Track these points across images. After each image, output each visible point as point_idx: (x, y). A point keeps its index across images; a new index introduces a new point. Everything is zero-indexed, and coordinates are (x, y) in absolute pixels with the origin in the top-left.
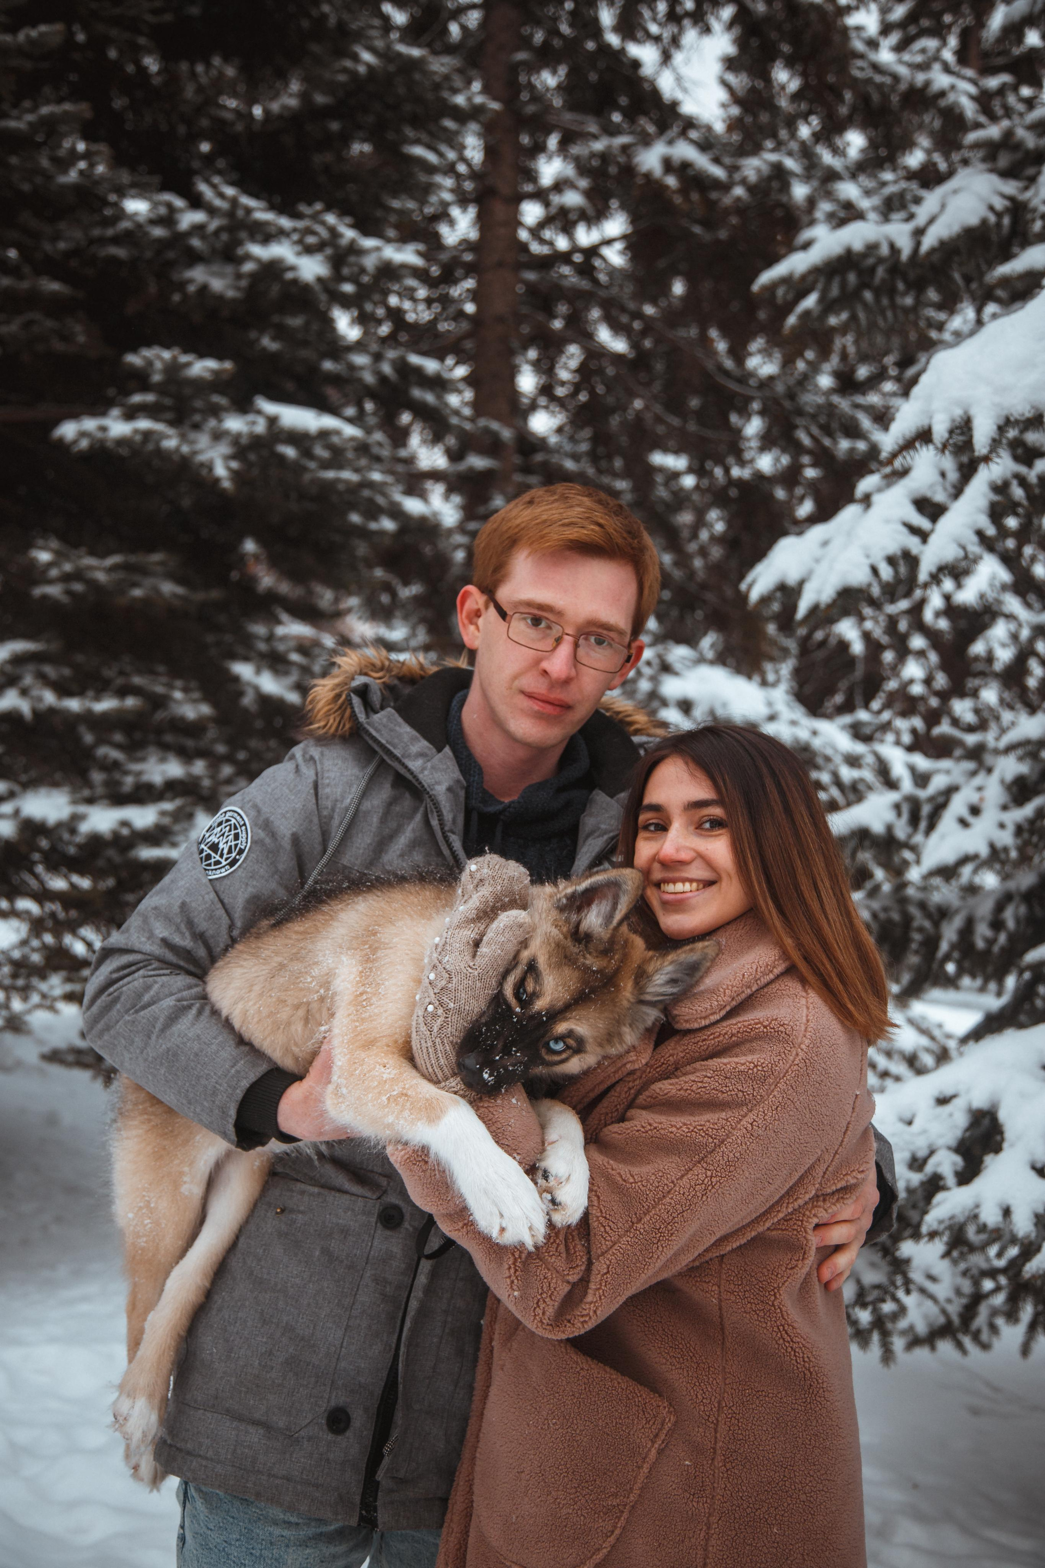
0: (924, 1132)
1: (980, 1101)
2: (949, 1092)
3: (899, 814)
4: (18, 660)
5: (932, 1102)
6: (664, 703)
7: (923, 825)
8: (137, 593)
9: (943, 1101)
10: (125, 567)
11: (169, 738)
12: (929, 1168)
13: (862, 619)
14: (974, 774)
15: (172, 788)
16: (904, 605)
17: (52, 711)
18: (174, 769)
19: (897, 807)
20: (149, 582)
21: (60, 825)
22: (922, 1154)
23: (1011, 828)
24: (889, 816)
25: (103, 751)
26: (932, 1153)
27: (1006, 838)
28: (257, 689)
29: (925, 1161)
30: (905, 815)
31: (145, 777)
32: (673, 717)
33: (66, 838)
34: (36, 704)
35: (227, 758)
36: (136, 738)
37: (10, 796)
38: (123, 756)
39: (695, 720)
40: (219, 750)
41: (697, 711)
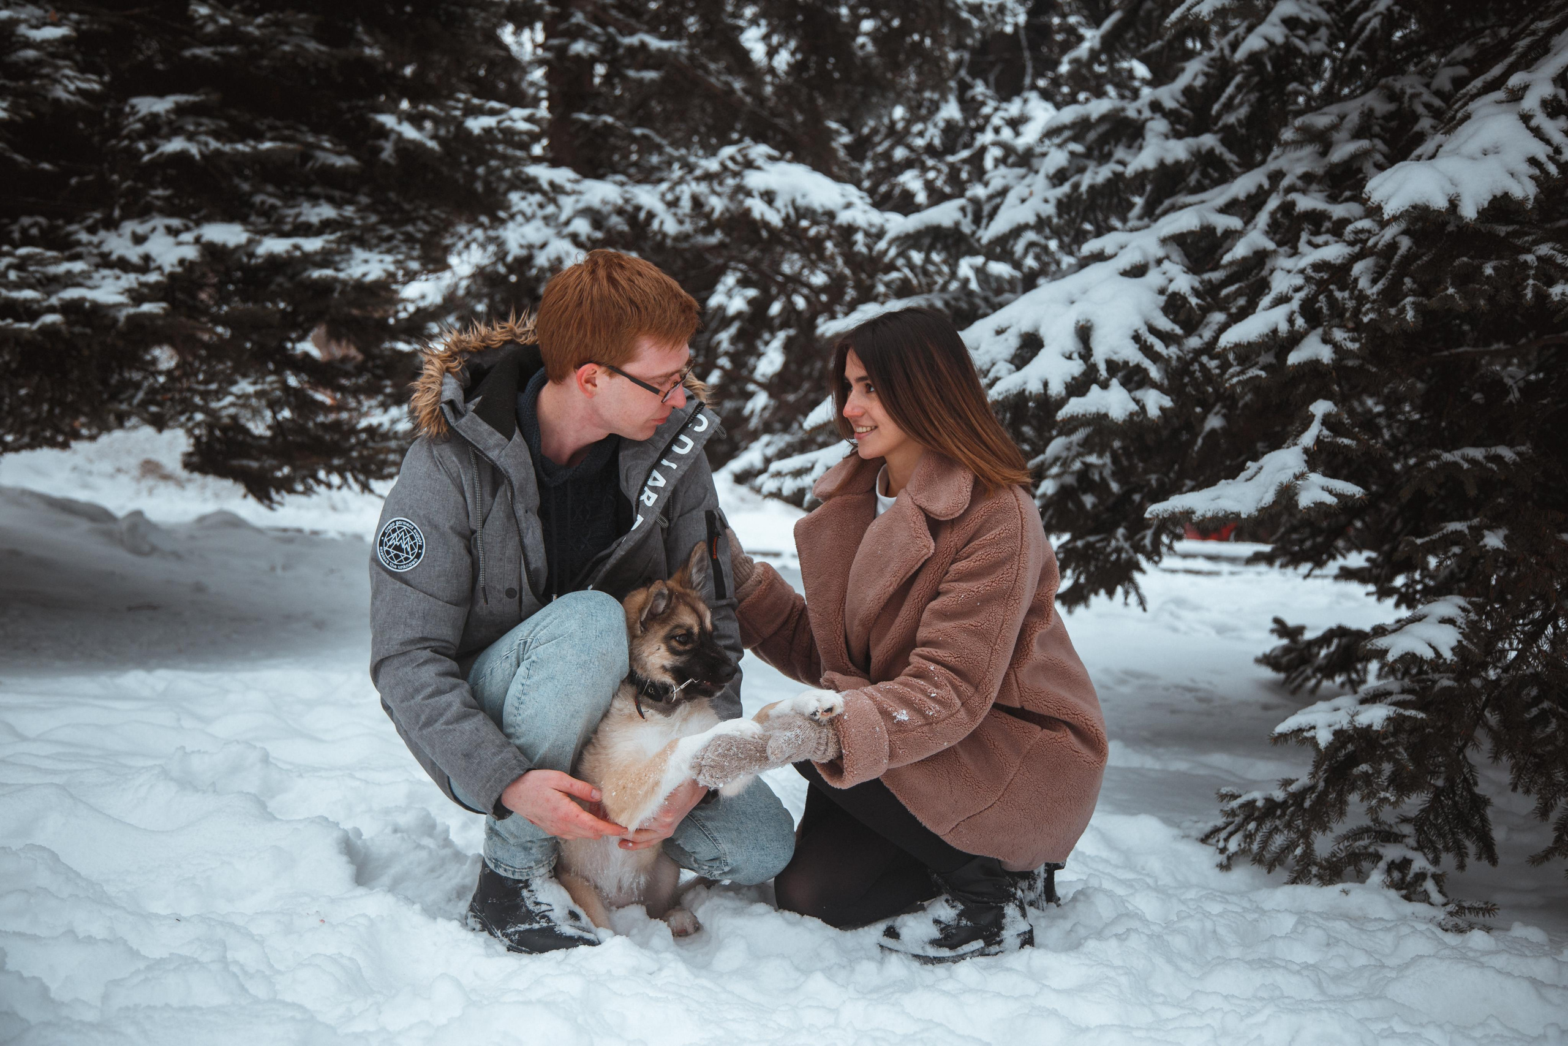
0: (988, 352)
1: (1026, 327)
2: (1004, 325)
3: (965, 215)
4: (180, 110)
6: (749, 194)
7: (984, 221)
8: (287, 48)
9: (999, 332)
10: (276, 23)
11: (316, 189)
12: (991, 375)
13: (924, 169)
14: (1023, 177)
15: (326, 226)
16: (965, 154)
17: (218, 153)
18: (327, 211)
19: (963, 209)
20: (296, 40)
21: (238, 248)
23: (1053, 202)
24: (958, 215)
25: (258, 199)
26: (993, 364)
27: (1050, 210)
28: (400, 135)
29: (988, 371)
30: (970, 216)
31: (302, 219)
32: (758, 208)
33: (245, 259)
34: (203, 148)
35: (371, 208)
36: (287, 189)
37: (187, 229)
38: (278, 203)
39: (778, 211)
40: (364, 200)
41: (779, 203)
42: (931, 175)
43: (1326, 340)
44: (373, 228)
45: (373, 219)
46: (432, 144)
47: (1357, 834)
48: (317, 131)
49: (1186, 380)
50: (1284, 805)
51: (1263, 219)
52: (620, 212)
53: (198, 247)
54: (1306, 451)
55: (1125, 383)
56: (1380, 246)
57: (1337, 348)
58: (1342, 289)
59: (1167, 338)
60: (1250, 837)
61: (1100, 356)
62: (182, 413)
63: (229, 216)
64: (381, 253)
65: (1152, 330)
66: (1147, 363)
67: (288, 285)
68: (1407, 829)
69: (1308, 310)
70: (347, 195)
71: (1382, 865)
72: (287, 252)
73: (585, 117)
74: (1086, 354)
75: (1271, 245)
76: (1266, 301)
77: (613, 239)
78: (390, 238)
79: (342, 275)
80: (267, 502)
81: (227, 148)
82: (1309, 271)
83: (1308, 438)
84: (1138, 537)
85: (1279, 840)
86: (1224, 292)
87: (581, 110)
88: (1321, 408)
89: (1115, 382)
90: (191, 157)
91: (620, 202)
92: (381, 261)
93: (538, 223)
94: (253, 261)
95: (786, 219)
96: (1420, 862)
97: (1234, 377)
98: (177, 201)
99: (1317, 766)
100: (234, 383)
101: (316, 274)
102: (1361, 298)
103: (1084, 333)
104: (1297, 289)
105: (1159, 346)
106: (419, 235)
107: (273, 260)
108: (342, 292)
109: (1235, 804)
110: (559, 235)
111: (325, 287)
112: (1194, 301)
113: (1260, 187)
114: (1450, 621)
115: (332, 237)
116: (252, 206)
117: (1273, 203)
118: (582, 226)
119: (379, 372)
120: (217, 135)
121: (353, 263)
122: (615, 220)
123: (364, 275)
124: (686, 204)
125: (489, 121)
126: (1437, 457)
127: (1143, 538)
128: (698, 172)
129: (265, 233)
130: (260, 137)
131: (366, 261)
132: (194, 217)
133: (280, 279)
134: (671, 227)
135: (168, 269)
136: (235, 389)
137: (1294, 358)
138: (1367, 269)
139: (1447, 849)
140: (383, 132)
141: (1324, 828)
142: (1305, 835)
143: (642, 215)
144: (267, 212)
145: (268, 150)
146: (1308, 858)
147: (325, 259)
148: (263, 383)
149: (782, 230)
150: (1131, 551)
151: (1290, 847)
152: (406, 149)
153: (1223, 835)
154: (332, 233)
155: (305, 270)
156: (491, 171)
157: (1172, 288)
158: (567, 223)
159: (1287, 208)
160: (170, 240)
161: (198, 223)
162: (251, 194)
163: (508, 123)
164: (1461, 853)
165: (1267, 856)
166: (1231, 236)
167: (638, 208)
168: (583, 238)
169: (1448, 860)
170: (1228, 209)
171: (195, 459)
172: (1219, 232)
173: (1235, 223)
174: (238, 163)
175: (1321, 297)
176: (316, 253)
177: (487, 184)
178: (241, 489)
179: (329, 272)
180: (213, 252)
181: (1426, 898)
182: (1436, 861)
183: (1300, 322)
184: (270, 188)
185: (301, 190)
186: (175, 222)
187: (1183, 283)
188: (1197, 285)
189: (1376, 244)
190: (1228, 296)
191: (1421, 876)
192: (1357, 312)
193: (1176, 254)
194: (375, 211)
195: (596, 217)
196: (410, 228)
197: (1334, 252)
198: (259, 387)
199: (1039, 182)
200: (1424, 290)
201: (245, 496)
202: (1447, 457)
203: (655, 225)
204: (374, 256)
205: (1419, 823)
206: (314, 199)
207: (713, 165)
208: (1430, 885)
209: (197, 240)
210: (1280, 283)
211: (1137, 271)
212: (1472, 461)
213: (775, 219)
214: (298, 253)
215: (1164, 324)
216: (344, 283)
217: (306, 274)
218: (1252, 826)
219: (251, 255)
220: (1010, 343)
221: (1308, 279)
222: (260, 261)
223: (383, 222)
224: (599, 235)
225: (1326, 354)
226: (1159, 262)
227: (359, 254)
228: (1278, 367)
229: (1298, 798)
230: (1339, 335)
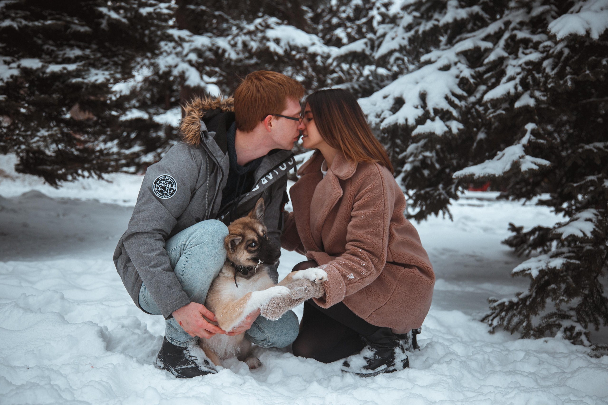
0: (380, 106)
1: (397, 94)
2: (387, 94)
3: (367, 46)
4: (7, 7)
5: (382, 98)
6: (268, 40)
7: (376, 49)
9: (385, 97)
11: (72, 42)
12: (382, 117)
13: (346, 27)
15: (77, 59)
16: (364, 20)
17: (26, 26)
18: (78, 52)
19: (366, 44)
21: (38, 69)
22: (379, 113)
23: (407, 39)
24: (364, 46)
25: (46, 47)
26: (383, 112)
27: (405, 43)
28: (109, 17)
29: (380, 115)
30: (369, 47)
31: (66, 56)
32: (272, 46)
33: (41, 75)
34: (19, 24)
35: (98, 50)
36: (59, 42)
37: (14, 61)
38: (55, 49)
39: (282, 47)
40: (94, 46)
41: (282, 44)
42: (349, 30)
43: (532, 96)
44: (99, 59)
45: (99, 55)
46: (124, 20)
47: (550, 316)
48: (71, 15)
49: (469, 116)
50: (517, 304)
51: (502, 43)
52: (210, 50)
53: (19, 70)
54: (524, 146)
55: (442, 118)
56: (555, 53)
57: (537, 99)
58: (538, 73)
59: (460, 98)
60: (502, 319)
61: (430, 107)
62: (15, 145)
63: (33, 56)
64: (103, 70)
65: (454, 94)
66: (451, 109)
67: (61, 86)
68: (573, 313)
69: (524, 83)
70: (87, 45)
71: (562, 329)
72: (60, 71)
73: (192, 7)
74: (424, 106)
75: (506, 54)
76: (504, 79)
77: (207, 62)
78: (107, 64)
79: (86, 81)
80: (55, 185)
81: (30, 24)
82: (524, 66)
83: (525, 140)
84: (448, 188)
85: (516, 320)
86: (486, 76)
87: (190, 4)
88: (530, 127)
89: (437, 118)
90: (14, 29)
91: (210, 45)
92: (103, 74)
93: (173, 56)
94: (45, 76)
95: (286, 51)
96: (579, 328)
97: (491, 114)
98: (8, 49)
99: (532, 286)
100: (39, 131)
101: (74, 81)
102: (547, 77)
103: (423, 96)
104: (518, 74)
105: (457, 101)
106: (120, 62)
107: (53, 74)
108: (86, 89)
109: (496, 304)
110: (183, 61)
111: (79, 86)
112: (472, 81)
113: (500, 28)
114: (590, 220)
115: (81, 64)
116: (43, 50)
117: (506, 35)
118: (193, 57)
119: (104, 125)
120: (25, 18)
121: (91, 75)
122: (208, 54)
123: (96, 80)
124: (240, 46)
125: (150, 10)
126: (582, 147)
127: (451, 189)
128: (245, 31)
129: (50, 63)
130: (45, 19)
131: (96, 74)
132: (16, 56)
133: (57, 83)
134: (233, 56)
135: (6, 80)
136: (39, 134)
137: (517, 105)
138: (549, 64)
139: (590, 321)
140: (101, 15)
141: (536, 314)
142: (527, 317)
143: (220, 51)
144: (50, 53)
145: (50, 25)
146: (529, 327)
147: (78, 73)
148: (52, 131)
149: (283, 56)
150: (446, 195)
151: (520, 323)
152: (112, 23)
153: (491, 318)
154: (81, 61)
155: (69, 79)
156: (151, 32)
157: (462, 75)
158: (187, 55)
159: (513, 37)
160: (6, 67)
161: (19, 59)
162: (42, 45)
163: (158, 10)
164: (597, 323)
165: (511, 327)
166: (488, 51)
167: (218, 48)
168: (194, 62)
169: (591, 326)
170: (486, 38)
171: (21, 167)
172: (482, 49)
173: (489, 45)
174: (36, 31)
175: (529, 77)
176: (73, 71)
177: (150, 38)
178: (43, 179)
179: (80, 80)
180: (26, 72)
181: (581, 343)
182: (586, 327)
183: (520, 88)
184: (51, 42)
185: (65, 43)
186: (8, 59)
187: (467, 72)
188: (473, 73)
189: (553, 52)
190: (487, 78)
191: (579, 334)
192: (545, 83)
193: (463, 60)
194: (99, 51)
195: (199, 52)
196: (116, 59)
197: (534, 56)
198: (50, 133)
199: (400, 30)
200: (575, 72)
201: (44, 183)
202: (587, 147)
203: (226, 55)
204: (100, 72)
205: (578, 310)
206: (72, 47)
207: (252, 27)
208: (583, 338)
209: (19, 67)
210: (510, 71)
211: (446, 68)
212: (598, 148)
213: (280, 51)
214: (65, 71)
215: (459, 91)
216: (87, 84)
217: (69, 81)
218: (503, 314)
219: (44, 73)
220: (390, 102)
221: (523, 69)
222: (48, 75)
223: (104, 56)
224: (201, 60)
225: (532, 102)
226: (456, 64)
227: (93, 71)
228: (510, 109)
229: (524, 300)
230: (537, 94)
